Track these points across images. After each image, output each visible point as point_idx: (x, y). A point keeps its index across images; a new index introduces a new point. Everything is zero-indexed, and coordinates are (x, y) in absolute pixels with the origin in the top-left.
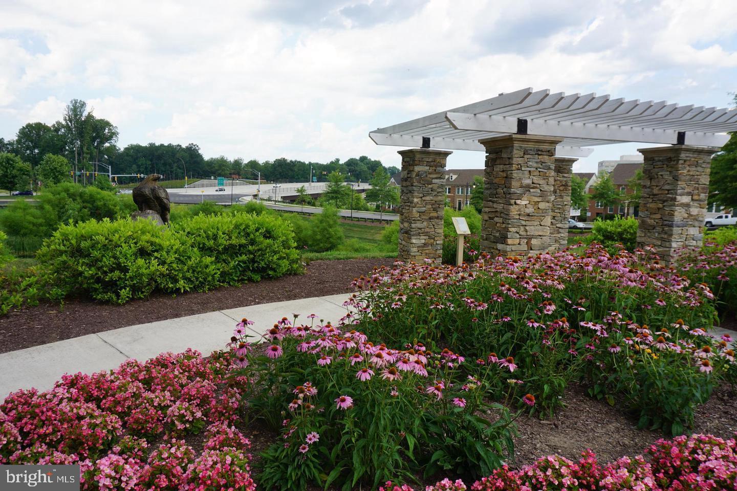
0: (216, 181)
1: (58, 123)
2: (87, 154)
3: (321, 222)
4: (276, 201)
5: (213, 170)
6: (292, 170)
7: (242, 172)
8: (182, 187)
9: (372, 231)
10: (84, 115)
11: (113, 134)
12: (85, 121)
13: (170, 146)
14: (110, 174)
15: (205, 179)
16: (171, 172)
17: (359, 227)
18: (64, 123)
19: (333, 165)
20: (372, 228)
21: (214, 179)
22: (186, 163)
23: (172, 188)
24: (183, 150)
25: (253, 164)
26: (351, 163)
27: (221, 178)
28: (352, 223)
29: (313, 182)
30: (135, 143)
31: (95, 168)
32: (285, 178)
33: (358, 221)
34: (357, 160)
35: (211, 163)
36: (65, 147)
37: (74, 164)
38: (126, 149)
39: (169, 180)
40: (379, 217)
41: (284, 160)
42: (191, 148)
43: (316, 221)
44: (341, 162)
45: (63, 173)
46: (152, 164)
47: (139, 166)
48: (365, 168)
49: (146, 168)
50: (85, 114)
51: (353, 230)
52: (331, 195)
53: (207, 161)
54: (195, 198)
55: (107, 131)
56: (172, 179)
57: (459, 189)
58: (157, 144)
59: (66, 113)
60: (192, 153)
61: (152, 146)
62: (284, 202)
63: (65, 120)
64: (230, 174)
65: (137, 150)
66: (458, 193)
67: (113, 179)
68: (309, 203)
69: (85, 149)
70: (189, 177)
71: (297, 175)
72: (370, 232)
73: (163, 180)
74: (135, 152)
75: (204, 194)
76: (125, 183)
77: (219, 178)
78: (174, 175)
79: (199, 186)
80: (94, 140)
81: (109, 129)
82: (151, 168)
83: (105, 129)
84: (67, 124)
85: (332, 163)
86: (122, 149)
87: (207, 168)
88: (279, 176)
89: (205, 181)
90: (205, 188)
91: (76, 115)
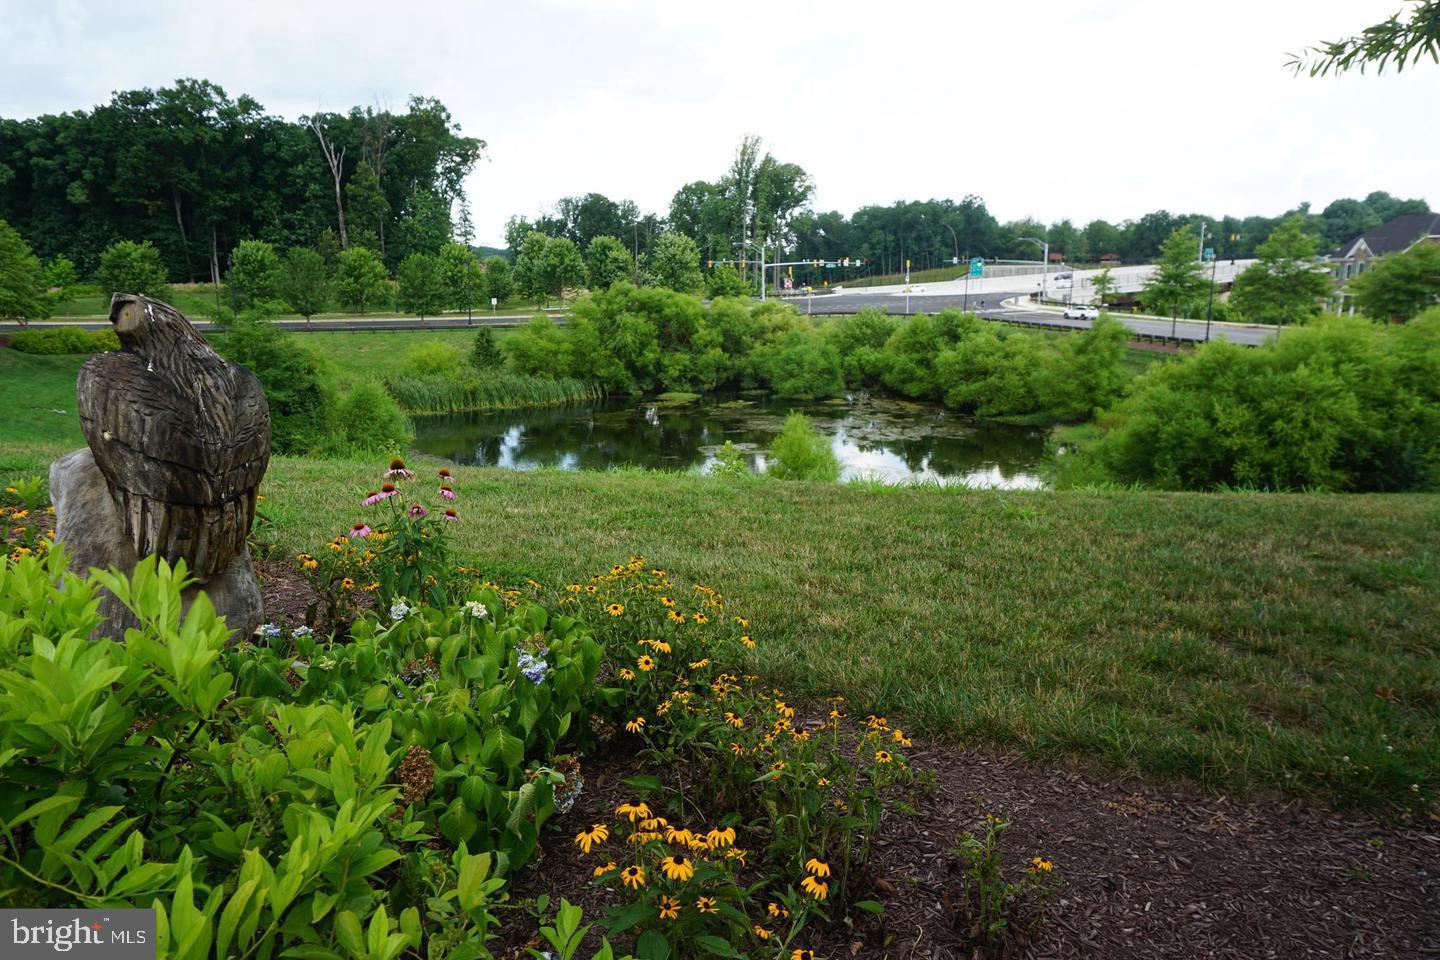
8: (901, 282)
10: (758, 159)
11: (808, 189)
13: (931, 204)
14: (763, 262)
16: (931, 253)
22: (959, 233)
24: (956, 209)
25: (1098, 230)
34: (1356, 202)
35: (1008, 232)
42: (970, 202)
45: (687, 263)
46: (897, 241)
47: (871, 247)
49: (885, 249)
50: (761, 156)
53: (1003, 228)
55: (796, 184)
56: (931, 267)
60: (971, 214)
61: (899, 206)
65: (875, 217)
74: (870, 220)
76: (849, 279)
81: (801, 181)
82: (894, 248)
83: (794, 182)
84: (736, 177)
87: (999, 242)
91: (746, 161)
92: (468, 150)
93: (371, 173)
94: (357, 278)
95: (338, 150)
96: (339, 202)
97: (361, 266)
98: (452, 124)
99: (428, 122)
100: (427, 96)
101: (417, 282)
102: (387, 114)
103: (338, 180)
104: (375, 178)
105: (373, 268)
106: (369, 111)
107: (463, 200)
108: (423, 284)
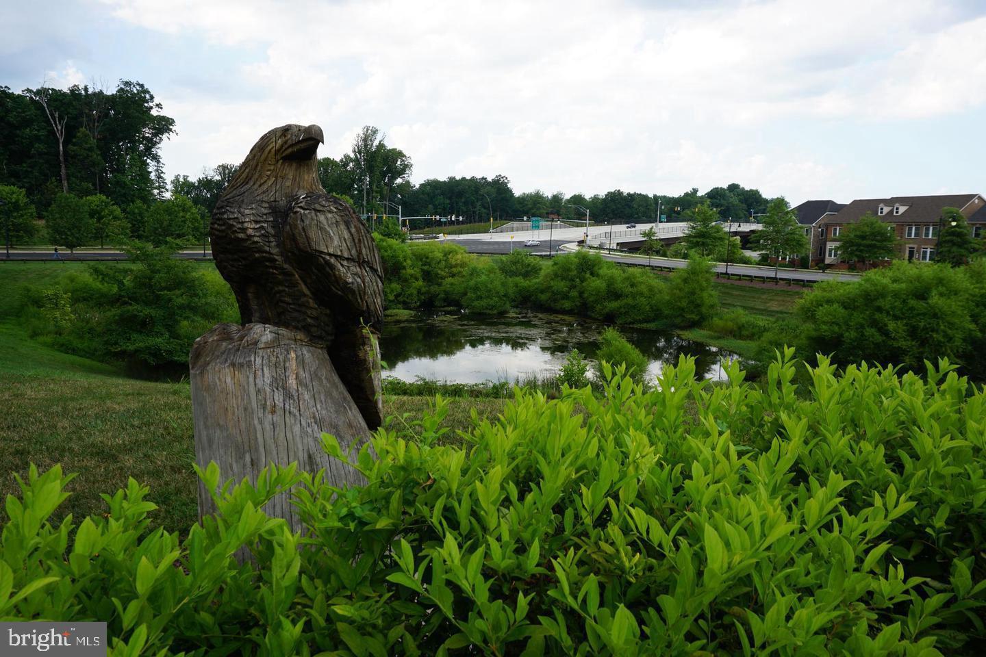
0: (530, 224)
1: (347, 157)
2: (377, 192)
3: (685, 281)
4: (610, 250)
5: (525, 209)
6: (630, 207)
7: (563, 211)
8: (486, 231)
9: (763, 297)
10: (374, 145)
11: (406, 167)
12: (375, 152)
13: (473, 180)
14: (400, 216)
15: (516, 220)
16: (474, 213)
17: (742, 289)
18: (352, 156)
19: (689, 198)
20: (763, 292)
21: (528, 221)
22: (492, 200)
23: (474, 233)
24: (489, 183)
25: (578, 199)
26: (716, 194)
27: (536, 218)
28: (729, 282)
29: (660, 222)
30: (432, 178)
31: (385, 209)
32: (620, 217)
33: (740, 280)
34: (724, 189)
35: (524, 199)
36: (353, 186)
37: (362, 205)
38: (422, 185)
39: (471, 222)
40: (772, 275)
41: (619, 193)
42: (499, 180)
43: (679, 281)
44: (699, 194)
46: (451, 203)
47: (435, 207)
48: (734, 200)
49: (444, 209)
50: (376, 143)
51: (732, 295)
52: (695, 240)
53: (519, 197)
54: (502, 246)
55: (399, 163)
57: (910, 229)
58: (457, 178)
59: (356, 143)
60: (499, 187)
61: (452, 179)
62: (622, 251)
63: (354, 152)
64: (547, 213)
65: (435, 187)
66: (910, 234)
67: (404, 221)
68: (658, 253)
69: (374, 187)
70: (495, 219)
71: (637, 214)
72: (759, 298)
73: (463, 222)
74: (432, 187)
75: (514, 240)
76: (420, 228)
77: (534, 219)
78: (477, 217)
79: (507, 230)
80: (384, 175)
81: (402, 161)
82: (449, 208)
83: (397, 161)
84: (356, 156)
85: (687, 194)
86: (417, 186)
87: (518, 207)
88: (611, 215)
89: (516, 224)
90: (515, 233)
91: (366, 145)
92: (164, 125)
93: (89, 136)
94: (99, 220)
95: (61, 118)
96: (61, 158)
97: (102, 210)
98: (154, 103)
99: (134, 102)
100: (134, 81)
101: (165, 223)
102: (101, 93)
103: (61, 141)
104: (93, 142)
105: (111, 212)
106: (86, 89)
107: (158, 162)
108: (170, 225)
